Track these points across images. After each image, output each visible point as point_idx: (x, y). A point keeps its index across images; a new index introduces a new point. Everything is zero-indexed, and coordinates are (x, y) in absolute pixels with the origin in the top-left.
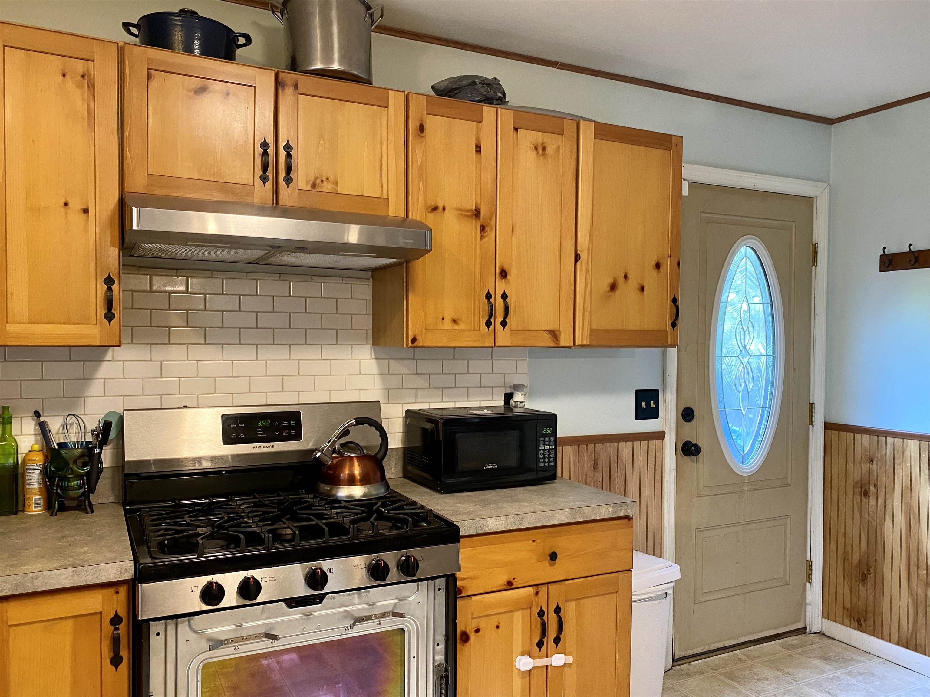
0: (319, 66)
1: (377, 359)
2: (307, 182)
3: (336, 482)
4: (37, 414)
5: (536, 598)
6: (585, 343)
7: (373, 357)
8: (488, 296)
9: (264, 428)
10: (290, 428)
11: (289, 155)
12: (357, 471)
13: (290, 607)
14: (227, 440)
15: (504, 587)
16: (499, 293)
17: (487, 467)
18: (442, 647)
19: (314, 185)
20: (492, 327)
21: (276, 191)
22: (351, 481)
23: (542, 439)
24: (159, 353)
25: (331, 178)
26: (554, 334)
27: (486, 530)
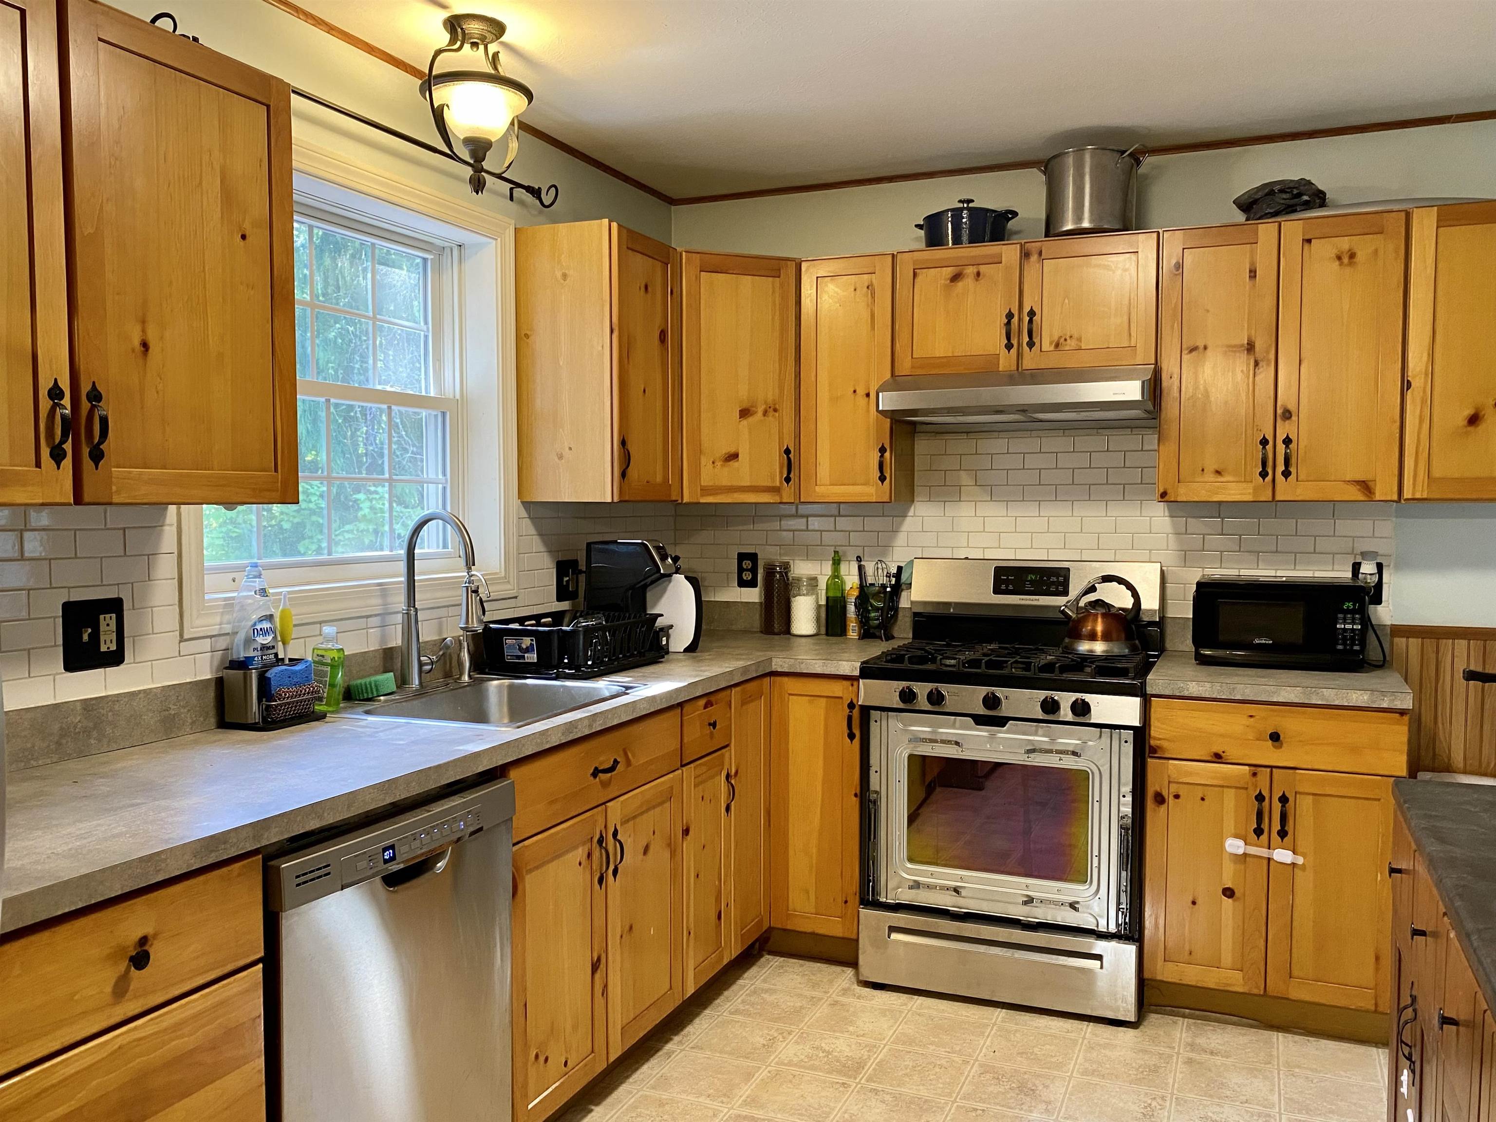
0: (1069, 226)
1: (1171, 516)
2: (1051, 343)
3: (1077, 636)
4: (859, 559)
5: (1254, 779)
6: (1418, 496)
7: (1167, 514)
8: (1264, 442)
9: (1032, 582)
10: (1060, 584)
11: (1031, 321)
12: (1099, 628)
13: (977, 723)
14: (997, 591)
15: (1209, 758)
16: (1281, 437)
17: (1257, 641)
18: (1129, 799)
19: (1057, 345)
20: (1269, 478)
21: (1019, 355)
22: (1092, 637)
23: (1340, 616)
24: (951, 510)
25: (1076, 335)
26: (1366, 486)
27: (1186, 693)
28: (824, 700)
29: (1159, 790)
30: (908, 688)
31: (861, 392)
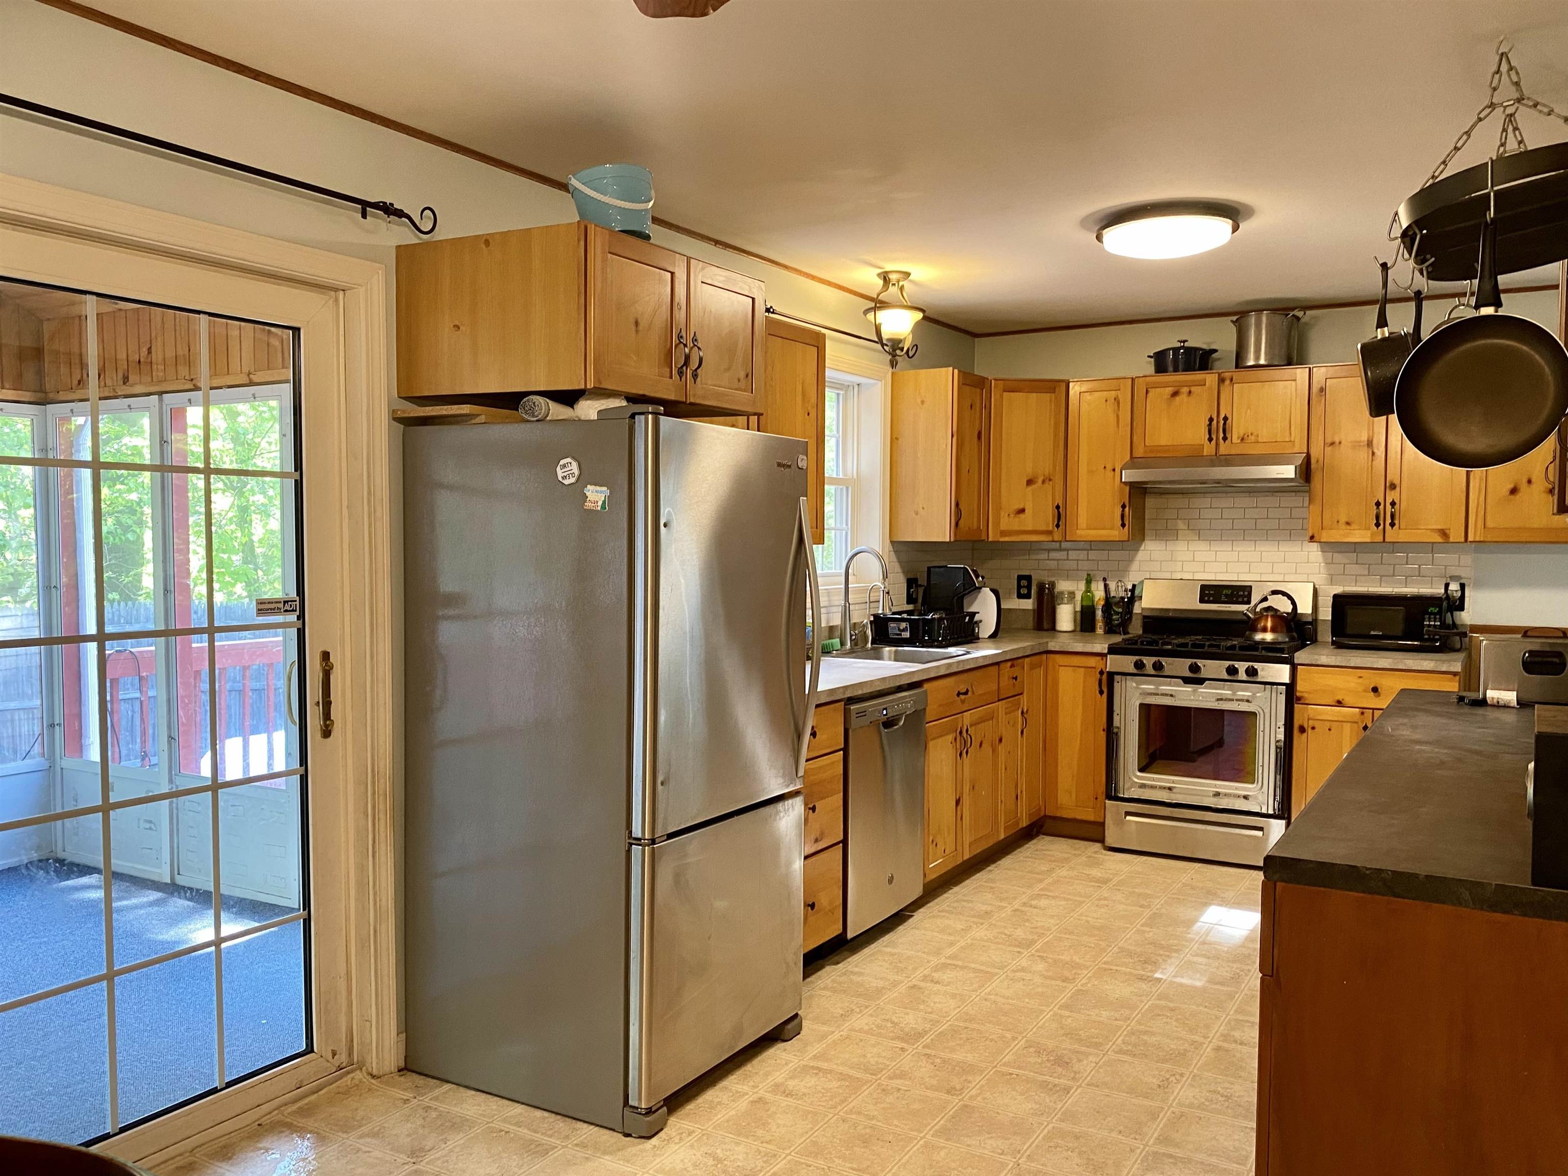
1: (1322, 551)
2: (1238, 438)
3: (1255, 630)
4: (1105, 580)
5: (1362, 717)
6: (1477, 539)
7: (1319, 549)
8: (1378, 504)
9: (1226, 595)
10: (1243, 596)
11: (1225, 424)
12: (1269, 624)
13: (1185, 683)
14: (1202, 601)
15: (1334, 704)
16: (1389, 501)
17: (1372, 633)
18: (1282, 729)
19: (1242, 439)
20: (1381, 527)
21: (1217, 444)
22: (1264, 630)
23: (1427, 616)
24: (1171, 546)
25: (1255, 434)
26: (1444, 533)
27: (1319, 663)
28: (1083, 670)
29: (1301, 724)
30: (1140, 660)
31: (1109, 467)
